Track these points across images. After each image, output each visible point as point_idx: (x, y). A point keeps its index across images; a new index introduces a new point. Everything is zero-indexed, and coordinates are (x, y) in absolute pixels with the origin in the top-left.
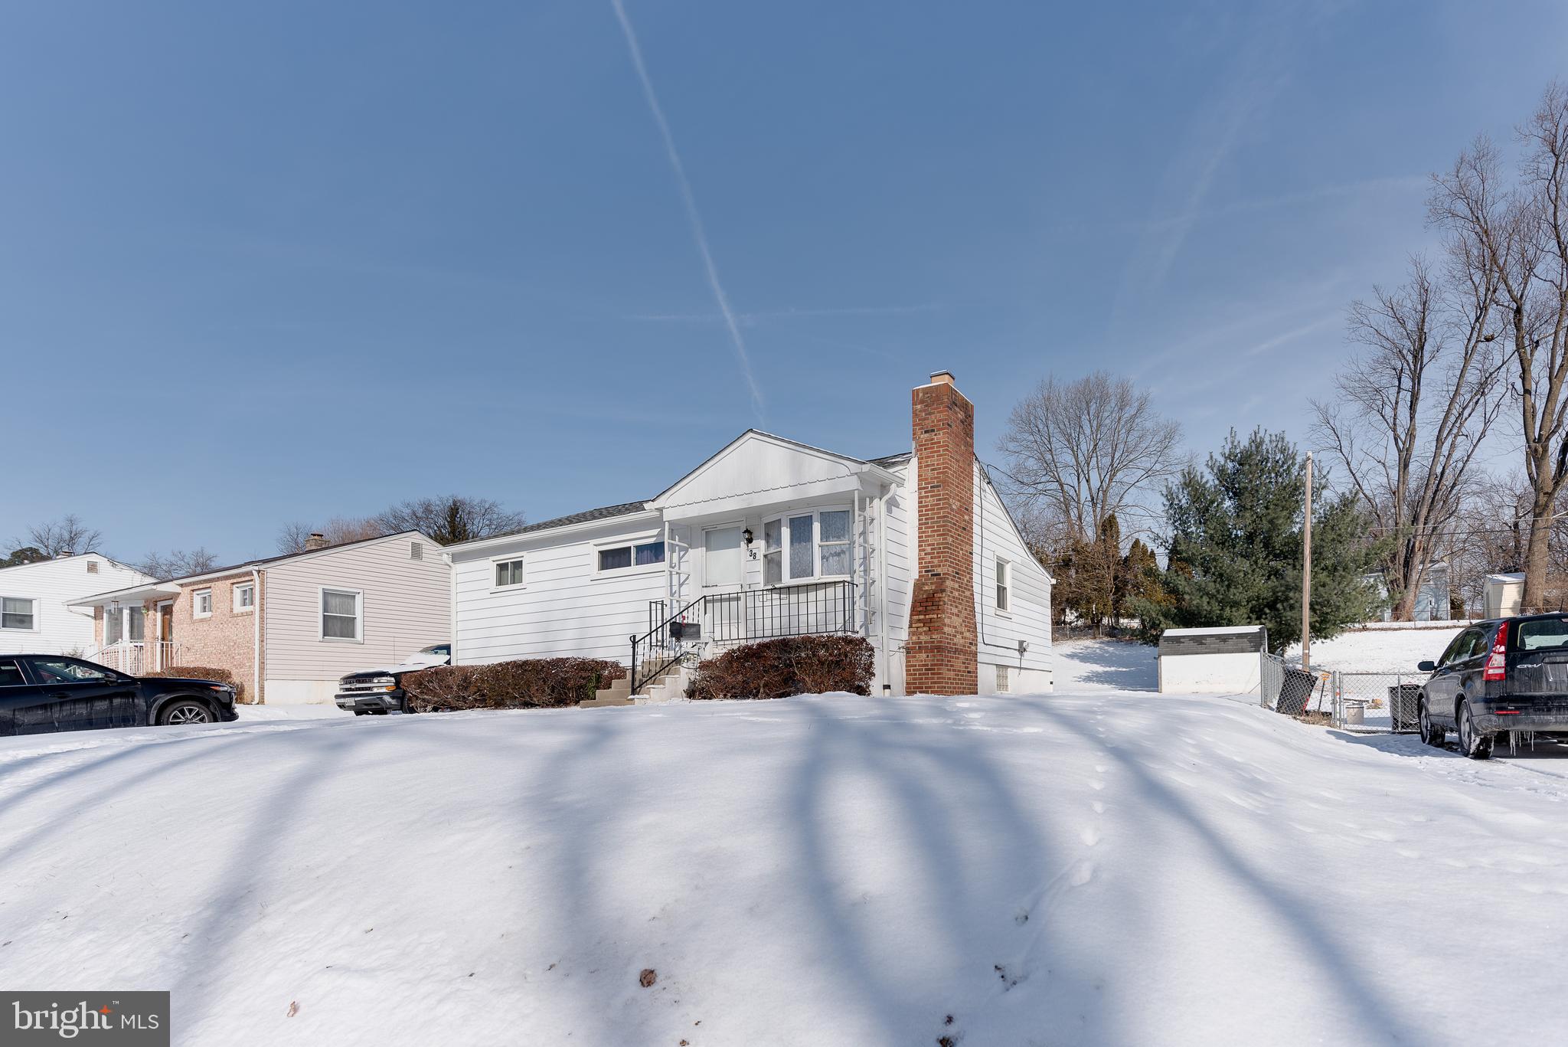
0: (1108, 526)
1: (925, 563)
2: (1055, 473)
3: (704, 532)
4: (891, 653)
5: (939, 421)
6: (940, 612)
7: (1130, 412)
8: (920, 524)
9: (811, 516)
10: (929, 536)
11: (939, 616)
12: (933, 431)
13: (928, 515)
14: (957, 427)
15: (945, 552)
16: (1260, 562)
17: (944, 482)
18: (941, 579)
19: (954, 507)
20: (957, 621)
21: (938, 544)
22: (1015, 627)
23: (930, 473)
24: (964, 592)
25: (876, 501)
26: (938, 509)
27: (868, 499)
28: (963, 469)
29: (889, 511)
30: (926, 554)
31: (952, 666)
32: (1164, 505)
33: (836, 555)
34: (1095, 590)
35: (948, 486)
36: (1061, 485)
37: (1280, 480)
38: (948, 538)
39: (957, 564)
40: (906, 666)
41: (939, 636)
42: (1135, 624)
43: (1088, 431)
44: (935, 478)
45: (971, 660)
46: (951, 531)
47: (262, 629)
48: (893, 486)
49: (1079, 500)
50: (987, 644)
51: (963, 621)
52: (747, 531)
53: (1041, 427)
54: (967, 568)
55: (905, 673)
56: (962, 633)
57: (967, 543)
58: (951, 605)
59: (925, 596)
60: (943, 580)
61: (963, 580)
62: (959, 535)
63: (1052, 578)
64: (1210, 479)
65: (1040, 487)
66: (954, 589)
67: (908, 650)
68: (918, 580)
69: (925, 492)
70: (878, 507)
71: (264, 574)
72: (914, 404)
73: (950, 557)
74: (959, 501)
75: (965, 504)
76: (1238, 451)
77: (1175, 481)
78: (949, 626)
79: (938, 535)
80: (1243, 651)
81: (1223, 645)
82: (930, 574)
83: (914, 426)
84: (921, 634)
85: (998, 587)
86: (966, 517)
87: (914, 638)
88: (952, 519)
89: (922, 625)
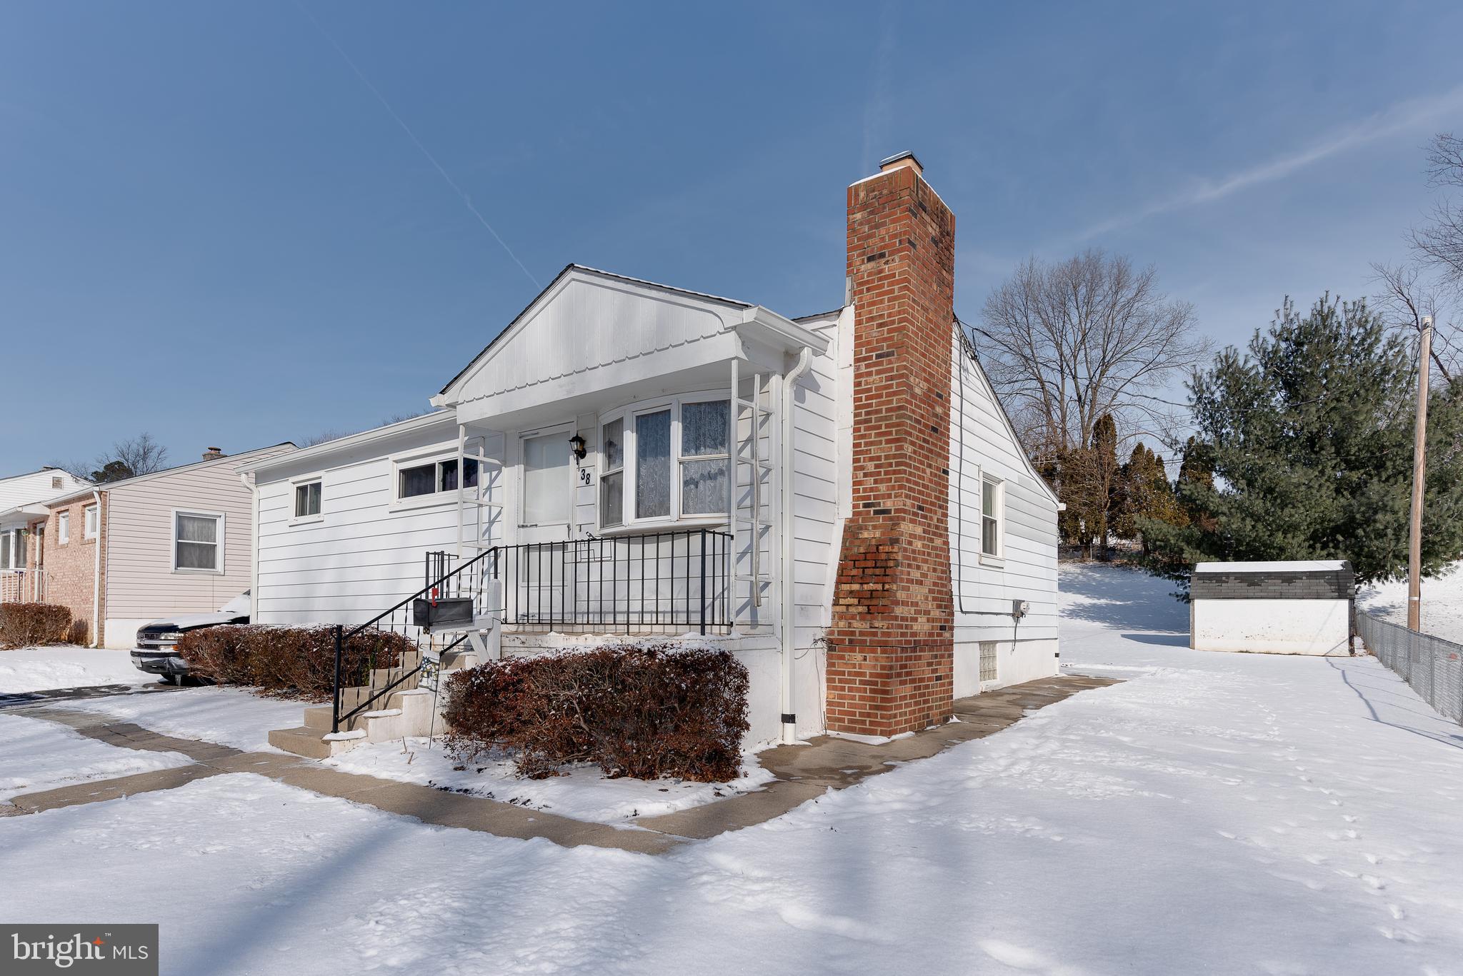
0: (1104, 428)
1: (865, 490)
2: (1036, 370)
3: (522, 440)
4: (800, 653)
5: (894, 236)
6: (888, 579)
7: (1126, 294)
8: (856, 422)
9: (669, 411)
10: (872, 443)
11: (887, 586)
12: (882, 256)
13: (870, 405)
14: (925, 250)
15: (899, 472)
16: (1329, 471)
17: (900, 346)
18: (891, 519)
19: (917, 391)
20: (919, 593)
21: (887, 457)
22: (1008, 579)
23: (875, 333)
24: (932, 540)
25: (775, 380)
26: (888, 395)
27: (757, 378)
28: (935, 324)
29: (800, 397)
30: (865, 475)
31: (908, 674)
32: (1190, 399)
33: (710, 478)
34: (1085, 504)
35: (907, 352)
36: (1042, 382)
37: (1357, 361)
38: (906, 445)
39: (920, 492)
40: (828, 672)
41: (885, 623)
42: (1134, 545)
43: (1075, 320)
44: (885, 340)
45: (942, 656)
46: (910, 434)
47: (102, 559)
48: (806, 352)
49: (1062, 399)
50: (966, 613)
51: (931, 591)
52: (577, 439)
53: (1018, 318)
54: (938, 498)
55: (824, 685)
56: (927, 612)
57: (939, 455)
58: (909, 566)
59: (862, 550)
60: (896, 523)
61: (931, 519)
62: (925, 441)
63: (1060, 502)
64: (1254, 364)
65: (1017, 385)
66: (914, 536)
67: (832, 645)
68: (851, 520)
69: (867, 366)
70: (779, 388)
71: (106, 496)
72: (851, 212)
73: (908, 481)
74: (926, 380)
75: (936, 386)
76: (1295, 326)
77: (1208, 366)
78: (905, 603)
79: (888, 442)
80: (1318, 597)
81: (1287, 586)
82: (872, 509)
83: (849, 250)
84: (853, 617)
85: (985, 520)
86: (939, 410)
87: (842, 624)
88: (913, 412)
89: (856, 601)
